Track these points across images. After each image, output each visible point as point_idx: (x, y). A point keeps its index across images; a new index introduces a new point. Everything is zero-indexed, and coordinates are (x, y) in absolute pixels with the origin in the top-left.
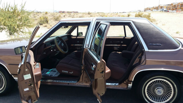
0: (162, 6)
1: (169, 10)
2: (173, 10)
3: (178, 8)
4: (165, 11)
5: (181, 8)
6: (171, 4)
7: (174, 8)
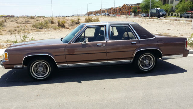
0: (103, 10)
1: (110, 14)
2: (113, 14)
3: (117, 12)
4: (107, 15)
5: (120, 12)
6: (111, 8)
7: (114, 12)
